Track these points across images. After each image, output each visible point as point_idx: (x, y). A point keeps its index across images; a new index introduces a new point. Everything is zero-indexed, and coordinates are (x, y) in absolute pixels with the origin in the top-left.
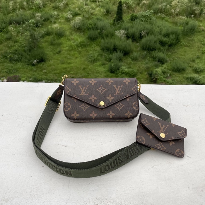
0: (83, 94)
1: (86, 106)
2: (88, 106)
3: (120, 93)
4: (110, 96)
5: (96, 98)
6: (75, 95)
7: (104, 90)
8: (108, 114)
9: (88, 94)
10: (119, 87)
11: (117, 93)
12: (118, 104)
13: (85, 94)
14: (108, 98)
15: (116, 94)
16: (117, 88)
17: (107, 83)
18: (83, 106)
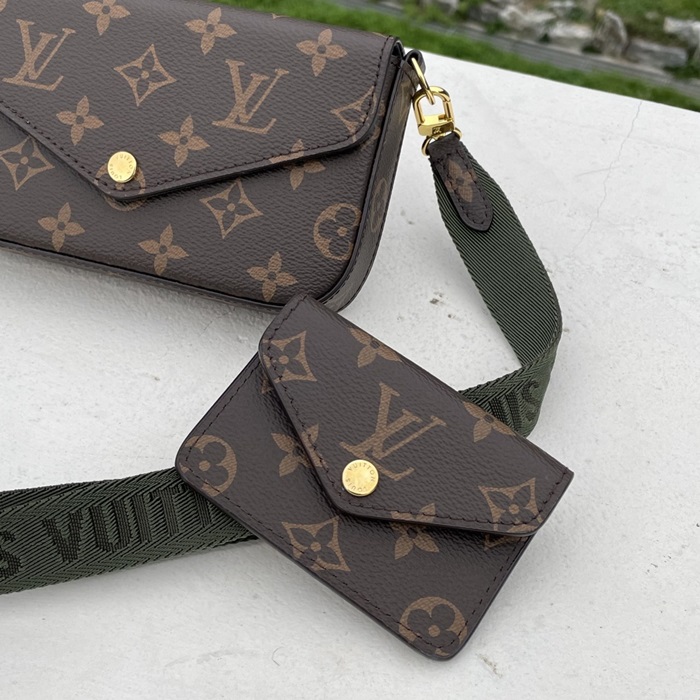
0: (25, 79)
3: (252, 124)
4: (188, 126)
5: (94, 123)
7: (157, 77)
8: (149, 246)
9: (52, 87)
10: (257, 79)
11: (237, 118)
12: (224, 194)
13: (38, 81)
14: (170, 138)
15: (228, 123)
16: (246, 82)
17: (192, 34)
18: (14, 158)
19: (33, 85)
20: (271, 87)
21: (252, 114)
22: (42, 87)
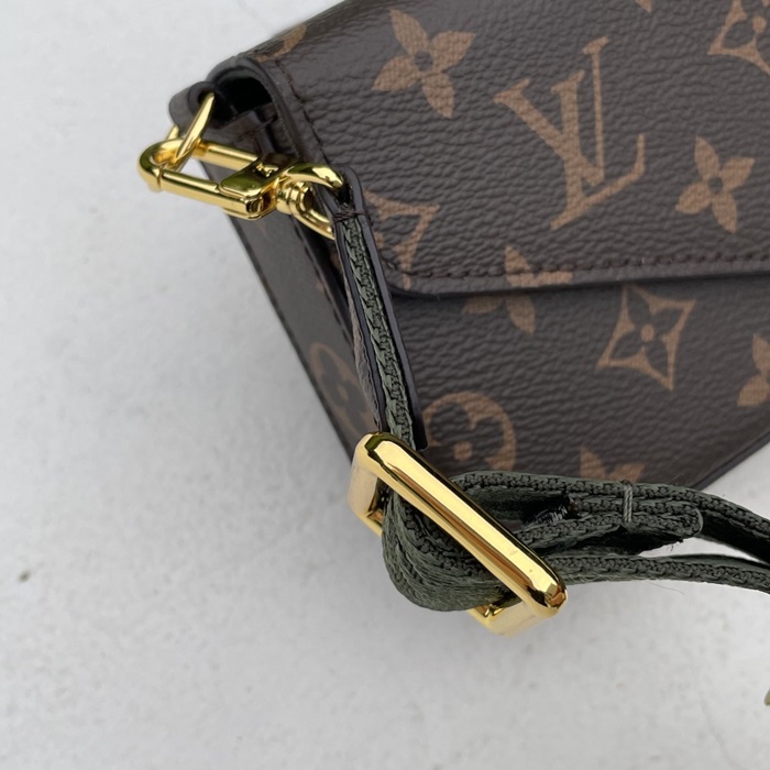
0: (588, 190)
1: (665, 321)
2: (677, 313)
6: (514, 259)
9: (639, 167)
13: (610, 178)
18: (629, 345)
19: (606, 191)
22: (622, 182)
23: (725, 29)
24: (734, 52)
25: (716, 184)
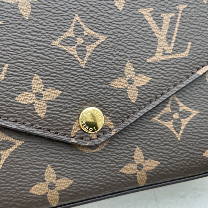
1: (5, 145)
3: (175, 51)
8: (128, 169)
10: (167, 17)
11: (163, 51)
12: (167, 109)
15: (158, 57)
16: (159, 22)
20: (178, 20)
21: (173, 45)
23: (63, 37)
24: (64, 48)
25: (39, 95)
